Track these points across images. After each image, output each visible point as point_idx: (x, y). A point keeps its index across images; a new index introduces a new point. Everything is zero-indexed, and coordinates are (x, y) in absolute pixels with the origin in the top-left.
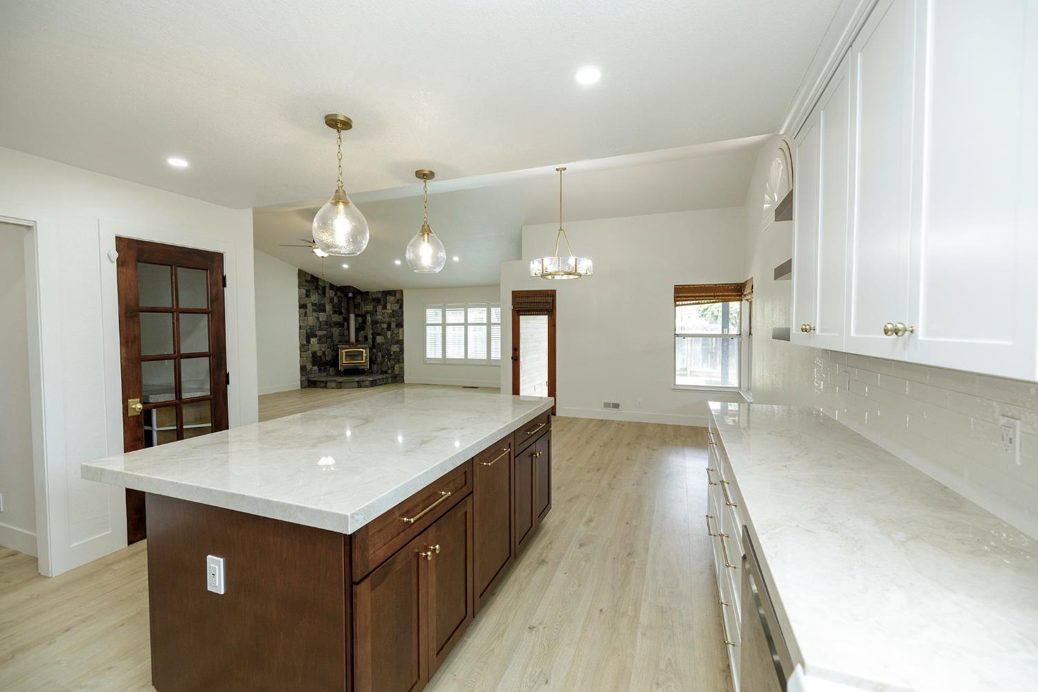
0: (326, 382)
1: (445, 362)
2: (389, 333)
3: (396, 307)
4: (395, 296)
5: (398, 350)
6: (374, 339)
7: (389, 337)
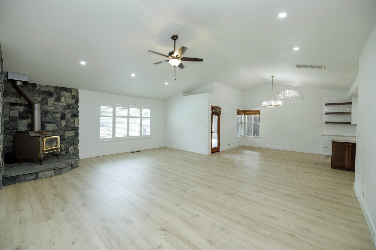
0: (37, 173)
1: (114, 140)
2: (63, 122)
3: (72, 101)
4: (71, 92)
5: (73, 134)
6: (43, 126)
7: (64, 125)
